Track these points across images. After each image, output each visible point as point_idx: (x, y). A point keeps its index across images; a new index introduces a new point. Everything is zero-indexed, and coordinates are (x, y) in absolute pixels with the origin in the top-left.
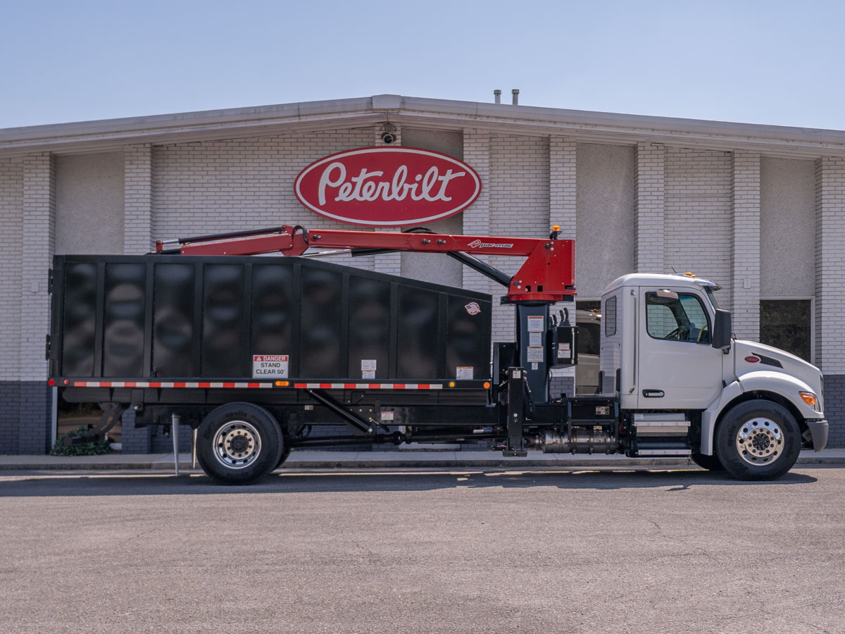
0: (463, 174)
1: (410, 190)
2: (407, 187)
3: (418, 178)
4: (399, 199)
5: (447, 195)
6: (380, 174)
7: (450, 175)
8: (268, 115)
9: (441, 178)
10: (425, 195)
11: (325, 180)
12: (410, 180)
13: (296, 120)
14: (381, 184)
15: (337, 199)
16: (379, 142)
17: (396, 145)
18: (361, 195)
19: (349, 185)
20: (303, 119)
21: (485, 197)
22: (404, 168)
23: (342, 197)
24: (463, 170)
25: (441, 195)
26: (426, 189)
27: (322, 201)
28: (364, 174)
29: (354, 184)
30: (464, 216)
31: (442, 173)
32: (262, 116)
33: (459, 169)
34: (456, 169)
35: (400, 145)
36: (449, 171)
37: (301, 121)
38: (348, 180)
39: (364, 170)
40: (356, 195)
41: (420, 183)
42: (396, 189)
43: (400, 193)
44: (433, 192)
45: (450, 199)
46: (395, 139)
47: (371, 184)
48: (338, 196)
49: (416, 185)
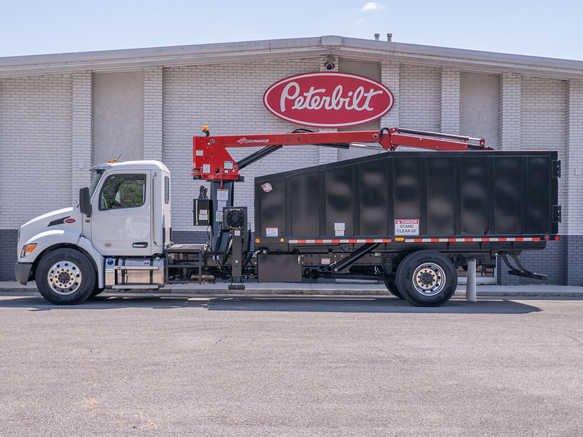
0: (381, 92)
1: (344, 102)
2: (342, 100)
3: (350, 94)
4: (337, 108)
5: (370, 106)
6: (323, 91)
7: (372, 93)
8: (249, 48)
9: (366, 95)
10: (355, 106)
11: (285, 94)
12: (345, 95)
13: (268, 52)
14: (324, 98)
15: (293, 108)
16: (323, 68)
17: (335, 71)
18: (310, 105)
19: (302, 98)
20: (273, 52)
21: (396, 109)
22: (340, 87)
23: (297, 106)
24: (382, 89)
26: (355, 102)
27: (283, 109)
28: (312, 91)
29: (305, 98)
30: (382, 121)
31: (367, 91)
32: (244, 49)
33: (378, 89)
34: (377, 88)
35: (337, 71)
36: (372, 90)
37: (271, 52)
38: (301, 94)
39: (312, 88)
40: (306, 105)
41: (351, 98)
42: (334, 102)
43: (337, 105)
44: (360, 104)
45: (372, 109)
46: (334, 67)
47: (318, 97)
48: (294, 106)
49: (348, 99)
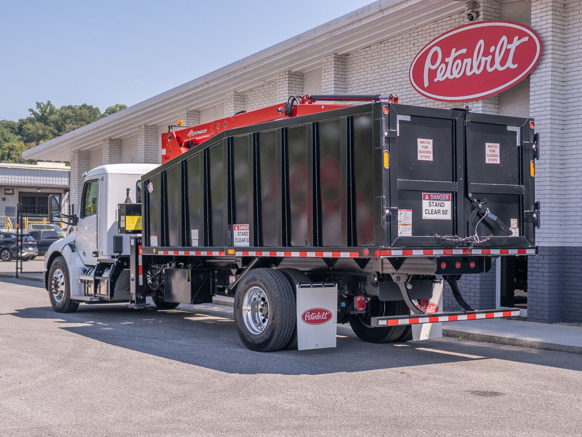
0: (526, 39)
1: (486, 61)
2: (484, 59)
3: (492, 49)
4: (478, 72)
5: (514, 63)
6: (464, 51)
7: (516, 42)
9: (509, 46)
10: (497, 66)
11: (428, 65)
12: (486, 54)
13: (381, 15)
14: (466, 60)
15: (436, 80)
17: (480, 21)
18: (452, 74)
19: (443, 65)
21: (548, 59)
22: (481, 42)
23: (439, 78)
24: (527, 35)
25: (510, 64)
26: (498, 59)
27: (426, 84)
28: (454, 54)
29: (447, 64)
31: (510, 42)
32: (360, 17)
33: (523, 34)
34: (522, 34)
35: (482, 20)
36: (516, 38)
37: (385, 15)
38: (443, 61)
39: (454, 50)
40: (448, 75)
41: (493, 54)
42: (474, 65)
43: (479, 68)
44: (503, 62)
45: (516, 66)
46: (478, 16)
47: (459, 61)
48: (436, 77)
49: (490, 57)
